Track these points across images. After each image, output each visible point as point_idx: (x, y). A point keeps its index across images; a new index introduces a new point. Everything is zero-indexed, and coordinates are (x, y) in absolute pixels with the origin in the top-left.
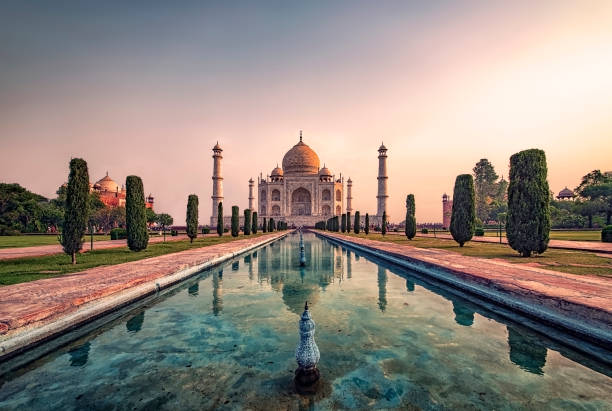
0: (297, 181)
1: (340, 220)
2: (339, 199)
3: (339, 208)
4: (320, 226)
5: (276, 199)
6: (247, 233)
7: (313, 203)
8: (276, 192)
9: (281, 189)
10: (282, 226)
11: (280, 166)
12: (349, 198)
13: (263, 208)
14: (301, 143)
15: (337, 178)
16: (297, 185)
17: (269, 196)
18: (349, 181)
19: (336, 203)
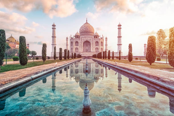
0: (85, 38)
1: (102, 54)
2: (102, 45)
3: (102, 49)
4: (94, 56)
5: (77, 45)
6: (65, 59)
7: (91, 47)
8: (77, 42)
9: (79, 41)
10: (79, 56)
11: (79, 32)
12: (106, 45)
13: (72, 49)
14: (87, 23)
15: (101, 37)
16: (85, 39)
17: (74, 44)
18: (106, 38)
19: (101, 47)
